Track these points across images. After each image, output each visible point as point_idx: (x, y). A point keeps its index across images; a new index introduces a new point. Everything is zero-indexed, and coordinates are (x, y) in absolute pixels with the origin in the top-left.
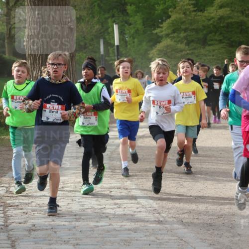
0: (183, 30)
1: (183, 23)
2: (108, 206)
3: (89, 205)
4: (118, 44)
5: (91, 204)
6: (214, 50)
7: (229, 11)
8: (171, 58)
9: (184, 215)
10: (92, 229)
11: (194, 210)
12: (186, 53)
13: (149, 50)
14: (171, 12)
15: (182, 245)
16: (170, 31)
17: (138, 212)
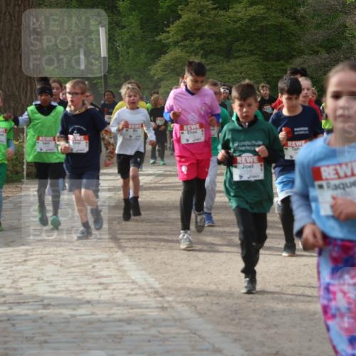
0: (198, 36)
2: (89, 288)
3: (63, 286)
6: (242, 65)
7: (263, 9)
9: (198, 299)
10: (66, 320)
11: (212, 292)
13: (150, 65)
14: (182, 10)
15: (196, 341)
16: (179, 37)
17: (132, 295)
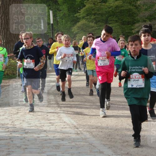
0: (93, 14)
1: (93, 10)
2: (45, 125)
3: (34, 124)
4: (53, 23)
5: (35, 123)
7: (122, 2)
8: (86, 32)
9: (93, 130)
10: (35, 139)
11: (99, 126)
12: (95, 28)
13: (72, 27)
14: (86, 3)
15: (92, 148)
16: (85, 15)
17: (64, 128)
